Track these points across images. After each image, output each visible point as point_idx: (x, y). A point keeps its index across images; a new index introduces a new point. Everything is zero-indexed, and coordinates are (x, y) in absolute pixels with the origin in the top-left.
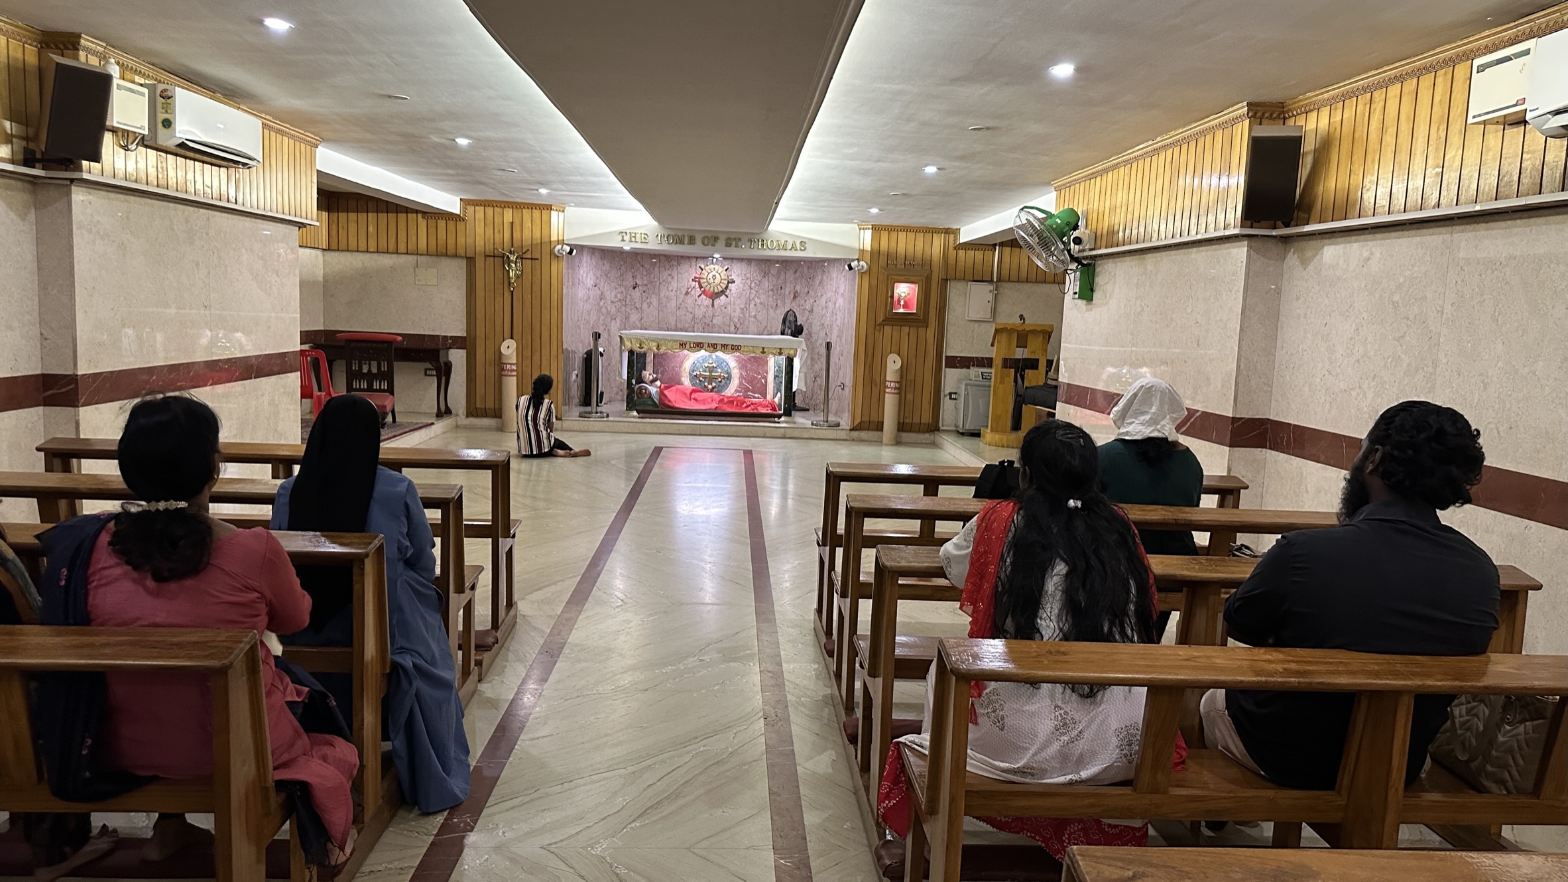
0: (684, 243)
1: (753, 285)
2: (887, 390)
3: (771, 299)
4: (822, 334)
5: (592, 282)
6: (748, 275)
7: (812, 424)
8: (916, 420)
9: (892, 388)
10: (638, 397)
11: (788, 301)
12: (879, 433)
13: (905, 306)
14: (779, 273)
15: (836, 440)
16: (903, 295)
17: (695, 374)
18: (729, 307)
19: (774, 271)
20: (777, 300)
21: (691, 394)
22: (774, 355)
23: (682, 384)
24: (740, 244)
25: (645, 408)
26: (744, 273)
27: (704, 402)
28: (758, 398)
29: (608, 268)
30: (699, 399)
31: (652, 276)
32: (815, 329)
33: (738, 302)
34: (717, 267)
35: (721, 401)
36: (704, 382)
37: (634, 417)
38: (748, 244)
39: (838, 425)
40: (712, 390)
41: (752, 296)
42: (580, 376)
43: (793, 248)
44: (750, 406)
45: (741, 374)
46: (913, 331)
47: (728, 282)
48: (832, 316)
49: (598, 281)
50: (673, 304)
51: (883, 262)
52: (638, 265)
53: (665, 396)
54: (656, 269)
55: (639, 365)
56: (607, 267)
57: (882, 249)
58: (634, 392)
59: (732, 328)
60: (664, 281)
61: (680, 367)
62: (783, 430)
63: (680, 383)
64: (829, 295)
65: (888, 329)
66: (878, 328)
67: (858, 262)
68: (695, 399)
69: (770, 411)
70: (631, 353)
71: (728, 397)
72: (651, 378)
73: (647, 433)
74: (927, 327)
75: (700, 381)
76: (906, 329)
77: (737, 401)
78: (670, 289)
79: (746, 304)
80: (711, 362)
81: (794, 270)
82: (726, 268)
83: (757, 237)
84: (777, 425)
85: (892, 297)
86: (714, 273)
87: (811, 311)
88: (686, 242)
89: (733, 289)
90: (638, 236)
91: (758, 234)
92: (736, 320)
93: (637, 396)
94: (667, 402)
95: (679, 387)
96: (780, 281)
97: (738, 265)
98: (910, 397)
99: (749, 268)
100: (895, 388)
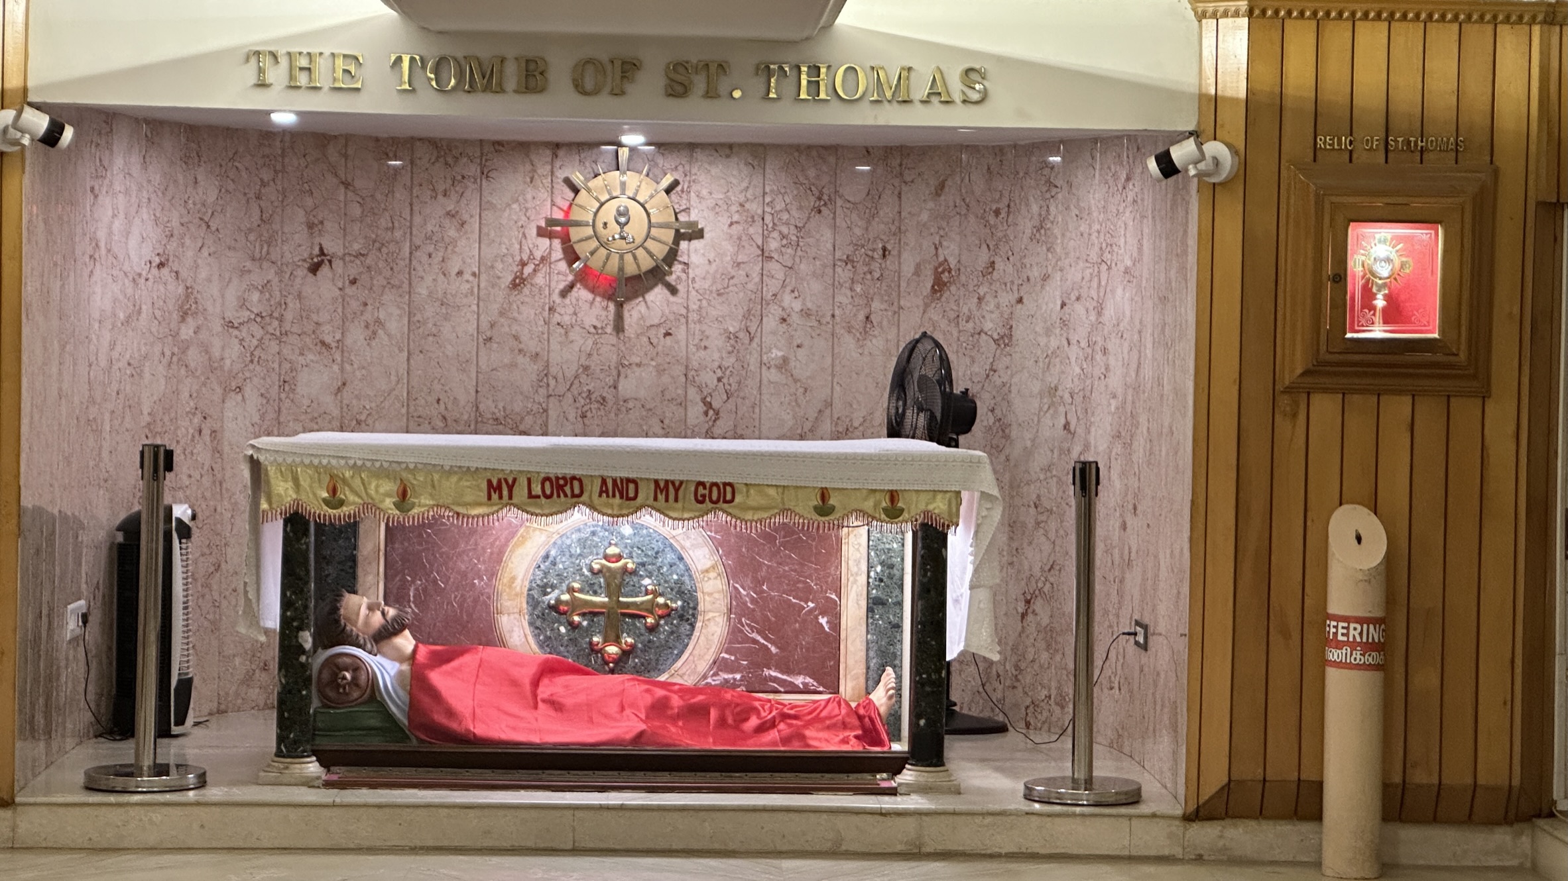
0: (501, 90)
1: (773, 244)
2: (1334, 655)
3: (843, 298)
4: (1051, 428)
5: (148, 252)
6: (754, 207)
7: (1029, 796)
8: (1457, 775)
9: (1353, 645)
10: (327, 703)
11: (913, 302)
12: (1306, 828)
13: (1392, 314)
14: (874, 195)
15: (1132, 859)
16: (1384, 271)
17: (551, 598)
18: (681, 333)
19: (853, 191)
20: (869, 300)
21: (536, 683)
22: (869, 517)
23: (503, 644)
24: (723, 86)
25: (352, 746)
26: (736, 197)
27: (590, 711)
28: (806, 691)
29: (211, 198)
30: (569, 701)
31: (384, 222)
32: (1024, 406)
33: (717, 309)
34: (632, 179)
35: (659, 708)
36: (588, 632)
37: (309, 783)
38: (758, 84)
39: (1133, 797)
40: (619, 665)
41: (772, 286)
42: (95, 619)
43: (937, 94)
44: (772, 724)
45: (735, 595)
46: (1429, 412)
47: (679, 237)
48: (1090, 358)
49: (172, 246)
50: (465, 324)
51: (1296, 140)
52: (331, 180)
53: (435, 695)
54: (400, 194)
55: (331, 570)
56: (208, 191)
57: (1290, 91)
58: (307, 681)
59: (695, 412)
60: (428, 238)
61: (493, 574)
62: (910, 823)
63: (489, 636)
64: (1075, 274)
65: (1324, 407)
66: (1284, 401)
67: (1199, 145)
68: (555, 705)
69: (853, 746)
70: (296, 523)
71: (684, 691)
72: (377, 619)
73: (359, 850)
74: (1485, 396)
75: (573, 626)
76: (1398, 408)
77: (723, 707)
78: (454, 266)
79: (748, 315)
80: (612, 550)
81: (933, 182)
82: (666, 181)
83: (793, 58)
84: (887, 802)
85: (1340, 278)
86: (623, 201)
87: (1005, 340)
88: (511, 83)
89: (695, 259)
90: (322, 66)
91: (794, 43)
92: (709, 379)
93: (322, 695)
94: (440, 718)
95: (488, 653)
96: (878, 227)
97: (715, 171)
98: (1426, 679)
99: (757, 180)
100: (1368, 647)
